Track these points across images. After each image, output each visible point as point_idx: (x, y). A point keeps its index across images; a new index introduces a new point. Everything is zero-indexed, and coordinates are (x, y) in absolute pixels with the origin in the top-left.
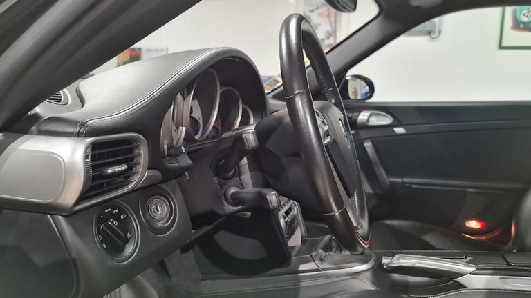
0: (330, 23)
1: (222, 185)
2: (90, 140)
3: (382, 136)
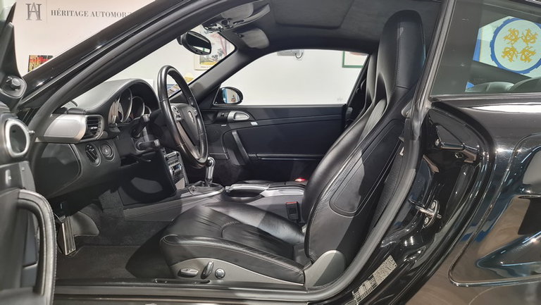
0: (222, 44)
1: (135, 141)
2: (87, 116)
3: (243, 127)
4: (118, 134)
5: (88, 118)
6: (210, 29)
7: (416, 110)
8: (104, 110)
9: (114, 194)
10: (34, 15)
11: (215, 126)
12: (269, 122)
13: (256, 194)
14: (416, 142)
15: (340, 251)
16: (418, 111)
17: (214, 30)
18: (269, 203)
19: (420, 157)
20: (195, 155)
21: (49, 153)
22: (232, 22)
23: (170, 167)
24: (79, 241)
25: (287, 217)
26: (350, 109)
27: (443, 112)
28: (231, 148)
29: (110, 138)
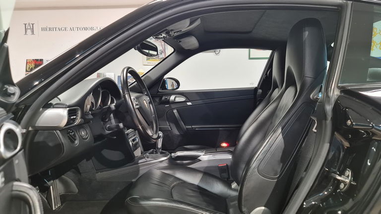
0: (162, 45)
1: (104, 124)
2: (68, 109)
3: (181, 106)
4: (92, 119)
5: (69, 111)
6: (156, 38)
7: (328, 96)
8: (81, 103)
9: (89, 162)
10: (29, 32)
11: (161, 106)
12: (200, 102)
13: (195, 159)
14: (329, 122)
15: (267, 208)
16: (329, 97)
17: (159, 38)
18: (205, 165)
19: (333, 134)
20: (150, 132)
21: (39, 138)
22: (173, 32)
23: (130, 140)
24: (63, 198)
25: (219, 176)
26: (260, 91)
27: (351, 98)
28: (172, 123)
29: (86, 122)
